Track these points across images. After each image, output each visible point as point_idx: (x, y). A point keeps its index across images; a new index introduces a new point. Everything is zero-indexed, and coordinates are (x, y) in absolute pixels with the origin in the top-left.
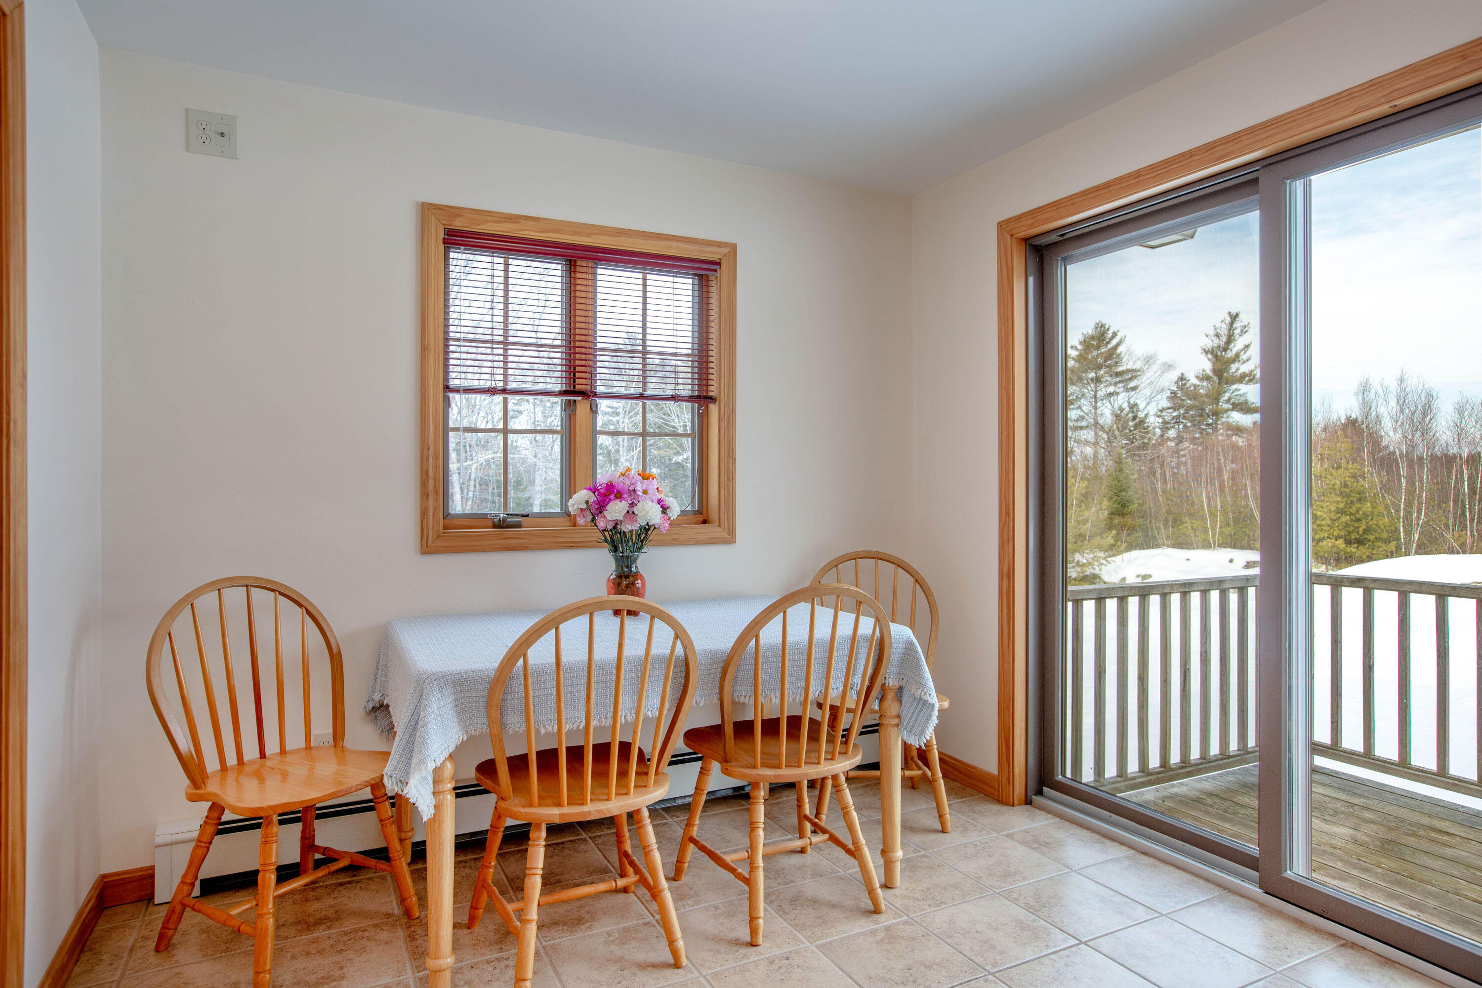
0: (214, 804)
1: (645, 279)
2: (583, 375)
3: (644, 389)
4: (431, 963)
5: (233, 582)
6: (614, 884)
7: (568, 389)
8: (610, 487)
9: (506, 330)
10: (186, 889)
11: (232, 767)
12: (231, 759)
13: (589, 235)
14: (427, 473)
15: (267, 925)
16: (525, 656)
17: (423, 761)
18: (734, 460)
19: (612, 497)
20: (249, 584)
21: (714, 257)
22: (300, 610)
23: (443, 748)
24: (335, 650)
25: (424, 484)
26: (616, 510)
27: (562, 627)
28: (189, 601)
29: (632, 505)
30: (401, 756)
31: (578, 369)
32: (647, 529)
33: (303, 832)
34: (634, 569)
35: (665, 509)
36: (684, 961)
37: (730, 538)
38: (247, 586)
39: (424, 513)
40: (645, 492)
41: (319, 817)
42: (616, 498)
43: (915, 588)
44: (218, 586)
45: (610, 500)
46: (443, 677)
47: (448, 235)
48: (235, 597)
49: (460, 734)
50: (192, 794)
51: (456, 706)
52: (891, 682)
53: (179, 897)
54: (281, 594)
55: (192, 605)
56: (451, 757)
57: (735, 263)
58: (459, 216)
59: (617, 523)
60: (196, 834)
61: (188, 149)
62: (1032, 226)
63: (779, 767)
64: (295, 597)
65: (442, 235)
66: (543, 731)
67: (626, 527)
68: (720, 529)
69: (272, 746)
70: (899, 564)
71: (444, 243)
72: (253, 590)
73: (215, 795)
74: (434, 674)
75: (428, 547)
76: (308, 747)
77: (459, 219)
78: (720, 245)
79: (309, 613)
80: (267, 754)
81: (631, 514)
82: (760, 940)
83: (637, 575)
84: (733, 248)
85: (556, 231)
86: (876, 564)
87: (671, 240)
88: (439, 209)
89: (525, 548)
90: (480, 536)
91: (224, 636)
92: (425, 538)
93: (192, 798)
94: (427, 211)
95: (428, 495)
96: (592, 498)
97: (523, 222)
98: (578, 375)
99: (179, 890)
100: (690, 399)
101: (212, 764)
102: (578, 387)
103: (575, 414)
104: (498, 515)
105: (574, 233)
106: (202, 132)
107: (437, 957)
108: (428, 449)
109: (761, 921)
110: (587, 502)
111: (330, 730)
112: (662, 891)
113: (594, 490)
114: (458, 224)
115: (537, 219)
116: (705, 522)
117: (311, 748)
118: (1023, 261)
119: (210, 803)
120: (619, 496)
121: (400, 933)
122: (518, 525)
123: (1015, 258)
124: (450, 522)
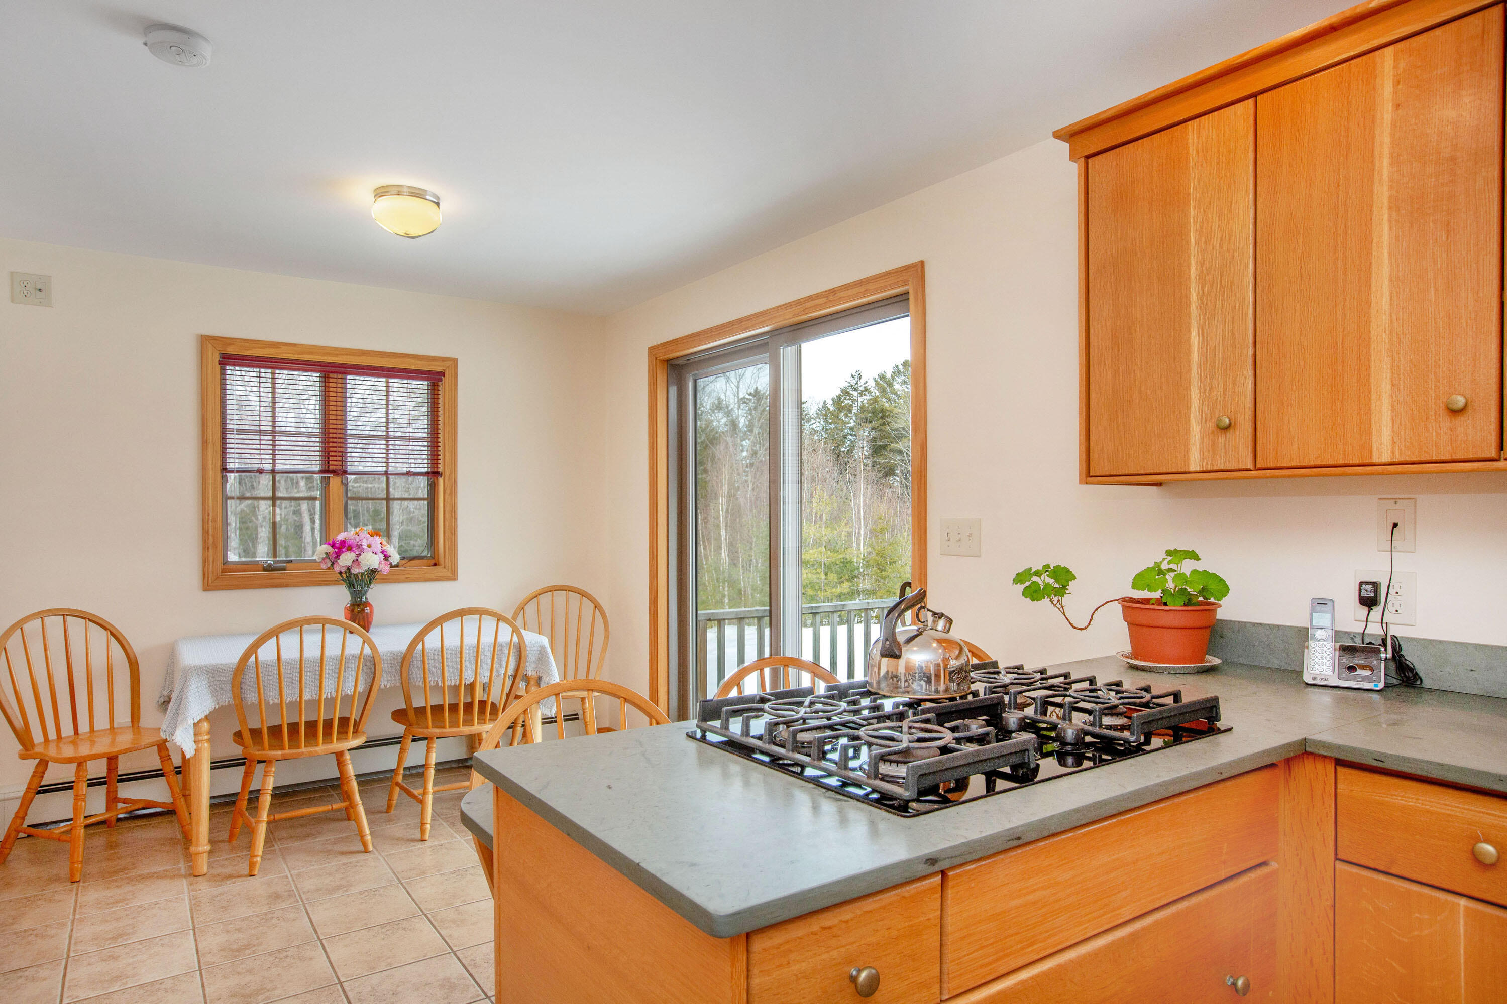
0: (41, 760)
1: (388, 382)
2: (335, 458)
3: (388, 467)
4: (193, 849)
5: (53, 612)
6: (330, 807)
7: (324, 469)
8: (343, 543)
9: (274, 422)
10: (18, 821)
11: (53, 741)
12: (52, 735)
13: (336, 355)
14: (208, 532)
15: (79, 835)
16: (256, 654)
17: (185, 719)
18: (456, 519)
19: (344, 550)
20: (65, 614)
21: (440, 369)
22: (105, 632)
23: (199, 712)
24: (133, 660)
25: (205, 540)
26: (347, 559)
27: (281, 636)
28: (19, 625)
29: (359, 555)
30: (172, 719)
31: (331, 454)
32: (374, 572)
33: (108, 792)
34: (364, 600)
35: (386, 557)
36: (371, 848)
37: (453, 577)
38: (63, 615)
39: (205, 562)
40: (369, 546)
41: (119, 781)
42: (348, 550)
43: (594, 611)
44: (41, 615)
45: (343, 552)
46: (200, 668)
47: (223, 358)
48: (54, 624)
49: (213, 704)
50: (23, 754)
51: (210, 686)
52: (531, 673)
53: (14, 827)
54: (90, 620)
55: (21, 629)
56: (207, 718)
57: (456, 373)
58: (230, 344)
59: (349, 569)
60: (22, 794)
61: (12, 301)
62: (672, 351)
63: (444, 727)
64: (98, 621)
65: (217, 358)
66: (271, 702)
67: (355, 571)
68: (444, 570)
69: (84, 728)
70: (583, 594)
71: (219, 364)
72: (69, 619)
73: (41, 754)
74: (194, 666)
75: (208, 586)
76: (112, 728)
77: (232, 347)
78: (444, 360)
79: (112, 634)
80: (80, 732)
81: (356, 561)
82: (427, 837)
83: (367, 604)
84: (455, 361)
85: (312, 353)
86: (567, 597)
87: (404, 357)
88: (216, 340)
89: (286, 586)
90: (255, 577)
91: (46, 650)
92: (206, 579)
93: (23, 757)
94: (205, 341)
95: (208, 548)
96: (330, 549)
97: (283, 348)
98: (331, 458)
99: (13, 822)
100: (427, 474)
101: (37, 736)
102: (331, 467)
103: (329, 486)
104: (266, 562)
105: (325, 354)
106: (23, 288)
107: (197, 846)
108: (208, 515)
109: (428, 826)
110: (326, 553)
111: (129, 720)
112: (357, 805)
113: (333, 545)
114: (231, 350)
115: (294, 345)
116: (435, 565)
117: (114, 728)
118: (665, 377)
119: (37, 761)
120: (350, 549)
121: (180, 848)
122: (284, 569)
123: (658, 375)
124: (227, 567)
